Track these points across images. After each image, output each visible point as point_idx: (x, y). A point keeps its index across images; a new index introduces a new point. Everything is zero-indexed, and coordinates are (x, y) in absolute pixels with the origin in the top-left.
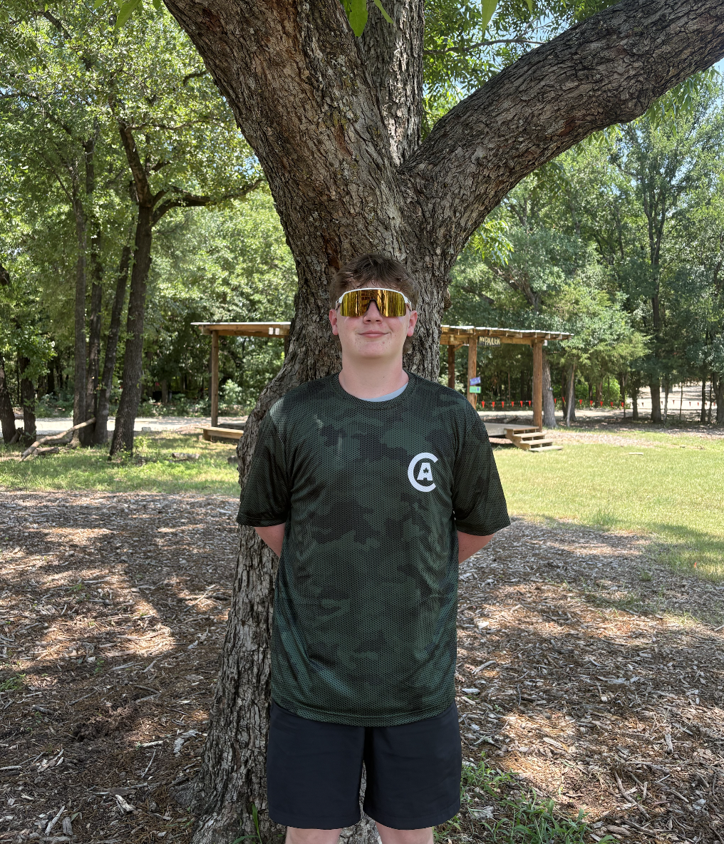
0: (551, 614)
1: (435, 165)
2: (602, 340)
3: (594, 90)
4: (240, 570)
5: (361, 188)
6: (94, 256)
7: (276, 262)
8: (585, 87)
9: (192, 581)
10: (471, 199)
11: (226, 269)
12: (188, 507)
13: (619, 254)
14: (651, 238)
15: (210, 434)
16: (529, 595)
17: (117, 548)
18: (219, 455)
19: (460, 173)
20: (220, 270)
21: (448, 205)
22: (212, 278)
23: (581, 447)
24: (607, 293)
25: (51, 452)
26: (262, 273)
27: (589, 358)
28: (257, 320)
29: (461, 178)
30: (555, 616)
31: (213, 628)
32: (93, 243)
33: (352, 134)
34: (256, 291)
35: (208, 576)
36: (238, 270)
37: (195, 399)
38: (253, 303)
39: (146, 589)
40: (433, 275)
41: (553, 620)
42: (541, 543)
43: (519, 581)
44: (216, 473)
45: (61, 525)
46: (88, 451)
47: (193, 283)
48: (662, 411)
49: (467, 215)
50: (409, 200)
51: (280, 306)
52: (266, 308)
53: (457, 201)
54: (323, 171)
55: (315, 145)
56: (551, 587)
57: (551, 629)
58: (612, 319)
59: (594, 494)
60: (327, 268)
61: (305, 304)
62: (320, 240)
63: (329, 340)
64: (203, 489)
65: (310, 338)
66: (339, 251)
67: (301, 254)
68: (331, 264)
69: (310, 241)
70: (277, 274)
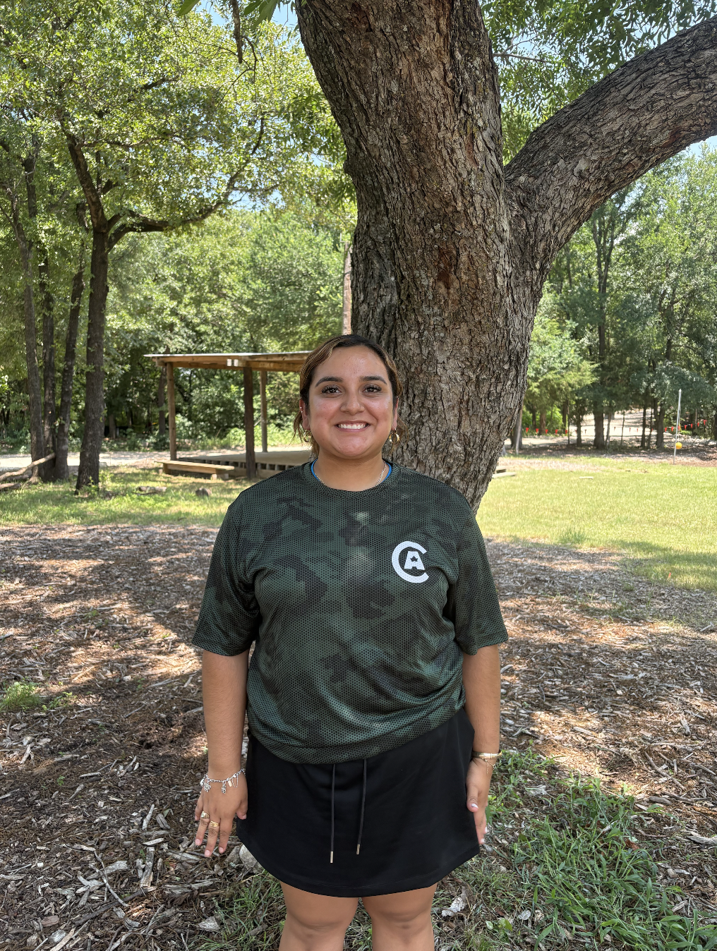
0: (548, 624)
1: (536, 178)
2: (551, 369)
3: (704, 99)
5: (485, 200)
6: (42, 285)
7: (224, 291)
8: (696, 96)
10: (569, 213)
11: (174, 299)
12: (172, 537)
13: (566, 283)
14: (599, 265)
15: (170, 468)
16: (526, 607)
17: (117, 577)
19: (561, 186)
20: (168, 300)
21: (549, 219)
22: (160, 309)
23: (533, 473)
24: (557, 321)
25: (12, 488)
28: (203, 352)
29: (562, 192)
32: (41, 272)
33: (480, 144)
36: (186, 299)
37: (143, 434)
39: (161, 613)
40: (532, 289)
42: (522, 560)
43: (514, 595)
44: (187, 505)
45: (50, 558)
46: (50, 487)
47: (140, 314)
48: (605, 438)
49: (564, 229)
50: (515, 213)
53: (557, 215)
54: (451, 181)
55: (448, 154)
56: (545, 599)
57: (552, 637)
58: (561, 348)
59: (556, 516)
60: (435, 282)
61: (402, 321)
62: (436, 253)
63: (428, 357)
64: (179, 520)
65: (406, 355)
66: (454, 264)
67: (409, 268)
68: (439, 278)
69: (423, 255)
70: (226, 303)
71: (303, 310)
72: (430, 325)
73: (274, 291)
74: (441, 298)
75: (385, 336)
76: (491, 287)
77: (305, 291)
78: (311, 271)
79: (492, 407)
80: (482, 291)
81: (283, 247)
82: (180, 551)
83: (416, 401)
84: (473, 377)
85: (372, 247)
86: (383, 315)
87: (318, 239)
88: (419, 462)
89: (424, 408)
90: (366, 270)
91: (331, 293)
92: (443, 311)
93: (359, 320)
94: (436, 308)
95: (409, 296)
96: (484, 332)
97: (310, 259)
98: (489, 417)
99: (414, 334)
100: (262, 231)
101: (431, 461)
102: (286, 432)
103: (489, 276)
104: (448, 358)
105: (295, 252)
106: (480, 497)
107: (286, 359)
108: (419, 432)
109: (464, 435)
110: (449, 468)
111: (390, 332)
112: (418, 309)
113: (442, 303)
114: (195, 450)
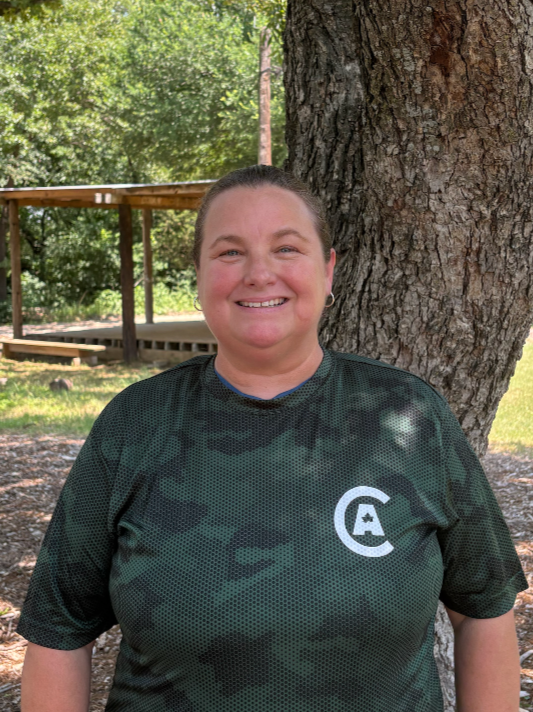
7: (91, 99)
11: (20, 110)
15: (13, 349)
18: (32, 378)
20: (11, 112)
26: (72, 115)
28: (61, 184)
36: (37, 113)
38: (55, 159)
51: (96, 164)
60: (425, 66)
61: (372, 128)
62: (428, 21)
63: (414, 183)
64: (24, 428)
65: (378, 181)
66: (456, 36)
67: (384, 44)
68: (432, 61)
69: (408, 24)
70: (93, 115)
71: (202, 124)
72: (417, 133)
73: (161, 97)
74: (436, 90)
75: (338, 153)
76: (516, 72)
77: (205, 98)
78: (212, 69)
79: (516, 260)
80: (501, 78)
81: (173, 37)
82: (26, 476)
83: (397, 252)
84: (487, 213)
85: (315, 22)
86: (335, 123)
87: (222, 26)
88: (402, 347)
89: (409, 262)
90: (307, 56)
91: (241, 100)
92: (438, 110)
93: (298, 130)
94: (427, 107)
95: (383, 89)
96: (504, 144)
97: (212, 54)
98: (511, 276)
99: (392, 149)
100: (143, 15)
101: (421, 346)
102: (179, 294)
103: (513, 54)
104: (447, 185)
105: (190, 44)
106: (498, 400)
107: (180, 192)
108: (402, 301)
109: (473, 304)
110: (450, 357)
111: (347, 147)
112: (398, 109)
113: (437, 99)
114: (49, 322)
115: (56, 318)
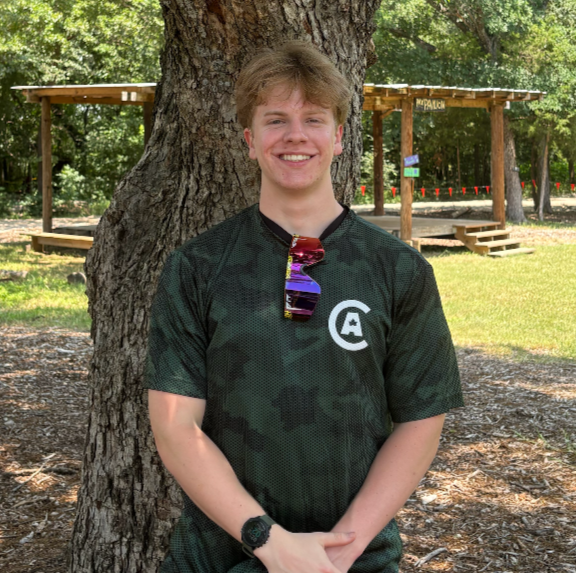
0: (523, 482)
4: (93, 432)
9: (22, 448)
11: (59, 10)
12: (14, 345)
15: (41, 242)
16: (491, 456)
18: (54, 271)
20: (50, 12)
22: (39, 23)
23: (560, 249)
26: (110, 15)
27: (568, 125)
30: (529, 484)
31: (54, 513)
34: (102, 39)
35: (45, 441)
36: (76, 10)
37: (18, 193)
38: (98, 56)
40: (351, 22)
41: (525, 490)
42: (507, 383)
43: (477, 437)
44: (51, 297)
47: (13, 30)
51: (136, 60)
52: (116, 64)
56: (521, 445)
57: (522, 502)
60: (205, 15)
64: (33, 320)
68: (210, 10)
70: (131, 15)
72: (209, 70)
76: (278, 22)
80: (265, 26)
82: (18, 367)
83: (204, 173)
89: (214, 182)
94: (214, 49)
99: (191, 83)
108: (211, 216)
113: (220, 42)
114: (86, 215)
115: (93, 211)
